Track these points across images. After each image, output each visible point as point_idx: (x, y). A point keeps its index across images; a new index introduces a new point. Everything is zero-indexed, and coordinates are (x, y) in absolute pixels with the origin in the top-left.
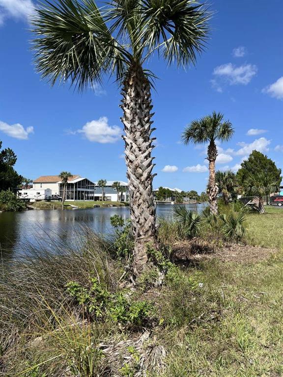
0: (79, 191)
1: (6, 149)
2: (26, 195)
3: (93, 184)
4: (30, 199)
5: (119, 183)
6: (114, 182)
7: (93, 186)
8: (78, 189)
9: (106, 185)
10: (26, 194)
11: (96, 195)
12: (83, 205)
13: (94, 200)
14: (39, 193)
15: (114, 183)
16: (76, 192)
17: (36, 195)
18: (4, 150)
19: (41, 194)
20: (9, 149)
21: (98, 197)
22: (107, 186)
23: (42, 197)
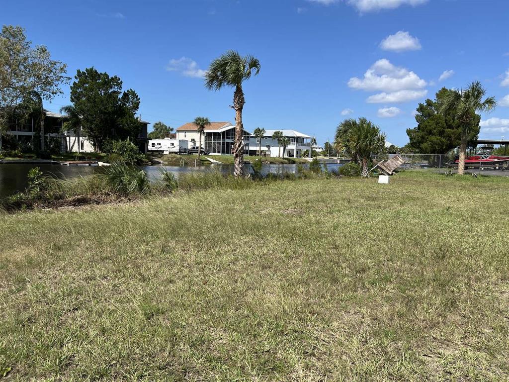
0: (228, 143)
1: (128, 91)
2: (159, 146)
3: (248, 134)
4: (164, 151)
5: (281, 133)
6: (275, 131)
7: (248, 137)
8: (227, 140)
9: (264, 135)
10: (160, 144)
11: (251, 148)
12: (227, 160)
13: (248, 155)
14: (173, 144)
15: (275, 133)
16: (223, 144)
17: (170, 146)
18: (126, 92)
19: (175, 145)
20: (131, 90)
21: (255, 151)
22: (266, 137)
23: (177, 149)
